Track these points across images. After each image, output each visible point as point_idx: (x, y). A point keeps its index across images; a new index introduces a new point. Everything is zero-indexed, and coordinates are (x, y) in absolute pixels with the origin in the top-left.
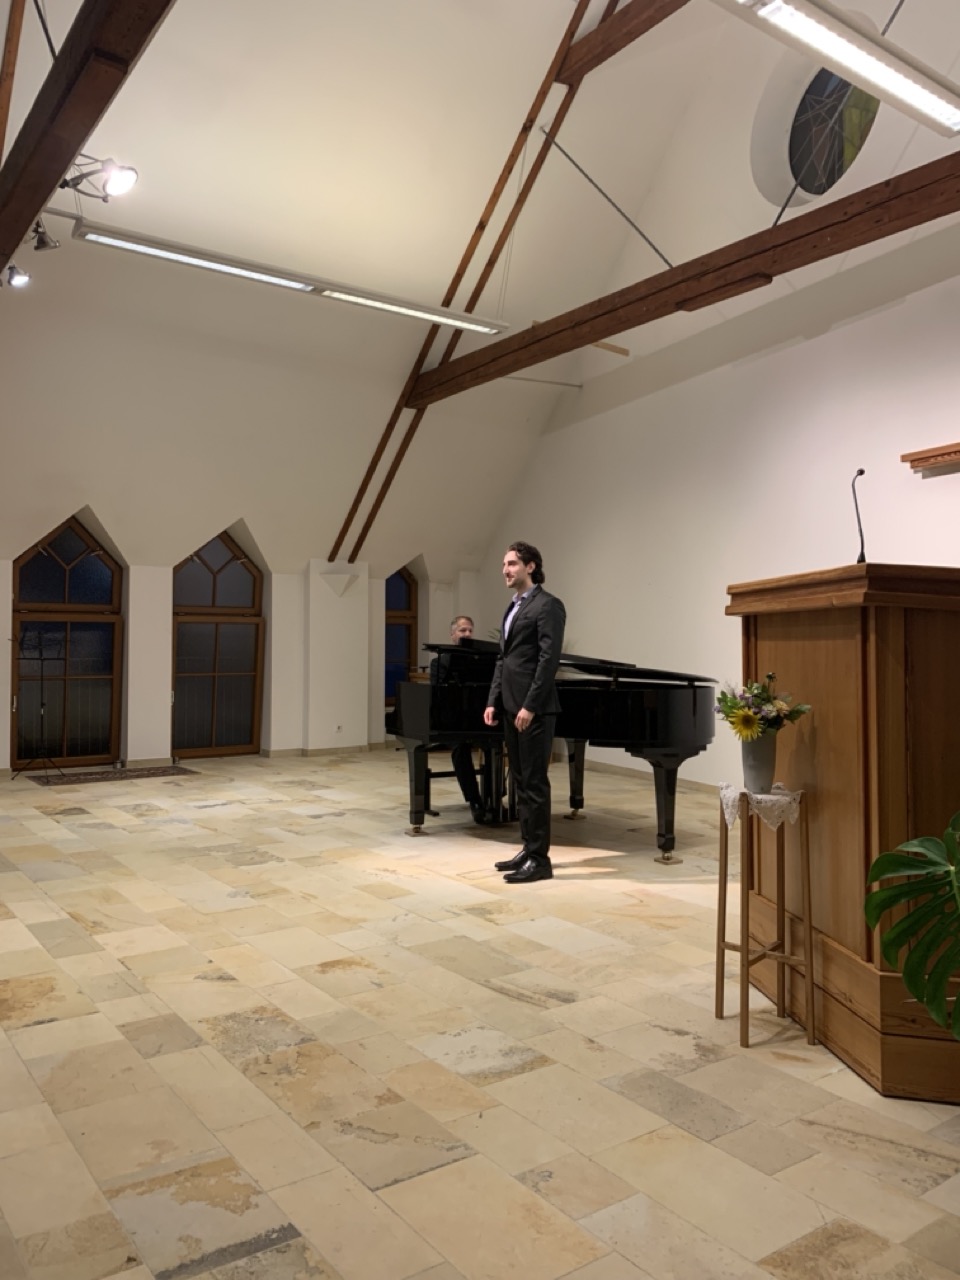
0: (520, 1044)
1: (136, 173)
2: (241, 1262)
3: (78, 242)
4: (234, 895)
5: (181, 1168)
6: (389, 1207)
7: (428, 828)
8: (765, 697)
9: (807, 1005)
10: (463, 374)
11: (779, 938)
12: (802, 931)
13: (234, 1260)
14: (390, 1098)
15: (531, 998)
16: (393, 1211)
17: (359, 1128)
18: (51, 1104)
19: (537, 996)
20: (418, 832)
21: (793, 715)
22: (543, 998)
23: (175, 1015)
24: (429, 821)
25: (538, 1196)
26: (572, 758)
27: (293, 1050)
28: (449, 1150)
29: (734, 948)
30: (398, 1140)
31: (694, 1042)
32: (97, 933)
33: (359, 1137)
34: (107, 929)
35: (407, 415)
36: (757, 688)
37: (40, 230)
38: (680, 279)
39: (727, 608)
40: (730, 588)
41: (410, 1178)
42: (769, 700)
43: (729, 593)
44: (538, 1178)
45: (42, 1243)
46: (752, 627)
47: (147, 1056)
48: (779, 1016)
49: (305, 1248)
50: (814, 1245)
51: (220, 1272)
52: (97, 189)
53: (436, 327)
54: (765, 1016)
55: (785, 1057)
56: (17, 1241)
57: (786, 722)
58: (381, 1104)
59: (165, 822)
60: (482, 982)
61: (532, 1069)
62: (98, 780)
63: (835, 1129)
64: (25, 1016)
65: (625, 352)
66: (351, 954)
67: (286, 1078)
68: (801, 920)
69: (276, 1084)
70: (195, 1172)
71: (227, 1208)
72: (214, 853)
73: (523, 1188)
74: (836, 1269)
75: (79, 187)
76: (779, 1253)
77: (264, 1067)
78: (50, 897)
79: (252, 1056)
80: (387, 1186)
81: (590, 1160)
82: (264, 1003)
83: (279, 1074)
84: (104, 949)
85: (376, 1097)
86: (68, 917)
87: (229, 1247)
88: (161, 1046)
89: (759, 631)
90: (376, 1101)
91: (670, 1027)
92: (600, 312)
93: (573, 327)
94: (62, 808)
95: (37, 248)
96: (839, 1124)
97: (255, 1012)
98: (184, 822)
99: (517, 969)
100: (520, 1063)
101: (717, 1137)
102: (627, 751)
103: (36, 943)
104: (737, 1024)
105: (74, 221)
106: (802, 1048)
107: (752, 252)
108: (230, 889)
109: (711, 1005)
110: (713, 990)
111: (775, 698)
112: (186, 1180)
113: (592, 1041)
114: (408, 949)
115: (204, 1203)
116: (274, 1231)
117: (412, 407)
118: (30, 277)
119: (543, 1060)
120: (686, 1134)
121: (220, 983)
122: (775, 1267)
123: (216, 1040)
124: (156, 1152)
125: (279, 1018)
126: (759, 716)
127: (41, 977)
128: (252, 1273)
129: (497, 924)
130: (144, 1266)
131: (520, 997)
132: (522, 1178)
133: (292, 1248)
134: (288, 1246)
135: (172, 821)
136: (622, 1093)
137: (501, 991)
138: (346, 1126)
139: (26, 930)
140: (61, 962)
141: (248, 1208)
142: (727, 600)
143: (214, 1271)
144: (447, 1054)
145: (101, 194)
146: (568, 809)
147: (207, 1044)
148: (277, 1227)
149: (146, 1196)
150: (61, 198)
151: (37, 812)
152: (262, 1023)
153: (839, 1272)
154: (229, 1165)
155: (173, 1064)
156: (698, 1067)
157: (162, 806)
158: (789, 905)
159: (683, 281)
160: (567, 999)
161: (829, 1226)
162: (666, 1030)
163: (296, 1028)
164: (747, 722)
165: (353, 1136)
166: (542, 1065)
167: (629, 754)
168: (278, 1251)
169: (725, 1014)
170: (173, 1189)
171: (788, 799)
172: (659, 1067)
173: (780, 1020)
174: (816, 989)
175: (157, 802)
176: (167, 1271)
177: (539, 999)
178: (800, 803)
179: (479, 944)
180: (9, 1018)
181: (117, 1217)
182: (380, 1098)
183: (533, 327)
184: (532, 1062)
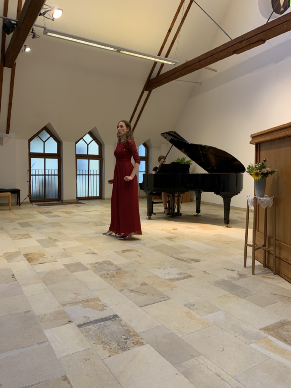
0: (183, 272)
1: (62, 10)
2: (102, 323)
3: (45, 36)
4: (96, 233)
5: (84, 300)
6: (145, 311)
7: (153, 218)
8: (263, 167)
9: (273, 263)
10: (163, 79)
11: (264, 244)
12: (272, 241)
13: (100, 322)
14: (144, 284)
15: (186, 260)
16: (146, 312)
17: (136, 291)
18: (45, 283)
19: (188, 260)
20: (150, 219)
21: (271, 173)
22: (190, 261)
23: (80, 262)
24: (153, 216)
25: (190, 310)
26: (197, 199)
27: (115, 272)
28: (163, 297)
29: (250, 246)
30: (147, 295)
31: (237, 273)
32: (56, 242)
33: (135, 294)
34: (59, 241)
35: (146, 93)
36: (260, 164)
37: (33, 32)
38: (234, 43)
39: (250, 142)
40: (251, 135)
41: (151, 304)
42: (264, 167)
43: (251, 137)
44: (191, 306)
45: (43, 317)
46: (258, 147)
47: (72, 272)
48: (264, 267)
49: (120, 320)
50: (277, 325)
51: (96, 325)
52: (50, 16)
53: (156, 63)
54: (259, 267)
55: (266, 277)
56: (37, 316)
57: (269, 175)
58: (142, 286)
59: (75, 215)
60: (171, 256)
61: (187, 278)
62: (55, 205)
63: (283, 296)
64: (36, 262)
65: (215, 71)
66: (131, 248)
67: (113, 279)
68: (272, 238)
69: (110, 280)
70: (87, 301)
71: (97, 310)
72: (90, 223)
73: (186, 308)
74: (285, 332)
75: (45, 15)
76: (266, 327)
77: (107, 276)
78: (42, 233)
79: (103, 273)
80: (144, 306)
81: (206, 302)
82: (106, 260)
83: (111, 277)
84: (58, 246)
85: (140, 284)
86: (48, 238)
87: (98, 319)
88: (76, 270)
89: (261, 148)
90: (140, 285)
91: (230, 269)
92: (208, 56)
93: (199, 62)
94: (45, 212)
95: (32, 38)
96: (284, 295)
97: (103, 262)
98: (81, 215)
99: (181, 253)
100: (183, 277)
101: (245, 297)
102: (215, 193)
103: (39, 244)
104: (251, 269)
105: (44, 29)
106: (272, 275)
107: (259, 32)
108: (95, 232)
109: (243, 264)
110: (243, 260)
111: (266, 167)
112: (85, 302)
113: (205, 272)
114: (148, 247)
115: (90, 308)
116: (111, 316)
117: (147, 91)
118: (31, 48)
119: (190, 276)
120: (236, 296)
121: (93, 255)
122: (265, 331)
123: (92, 269)
124: (76, 296)
125: (110, 264)
126: (261, 172)
127: (41, 252)
128: (105, 326)
129: (175, 242)
130: (73, 323)
131: (182, 260)
132: (185, 305)
133: (117, 320)
134: (116, 320)
135: (77, 215)
136: (215, 285)
137: (177, 258)
138: (132, 291)
139: (36, 241)
140: (47, 249)
141: (103, 310)
142: (251, 139)
143: (94, 325)
144: (161, 274)
145: (52, 18)
146: (196, 214)
147: (89, 270)
148: (112, 315)
149: (73, 306)
150: (39, 20)
151: (38, 213)
152: (106, 265)
153: (286, 333)
154: (97, 299)
155: (80, 274)
156: (239, 279)
157: (74, 211)
158: (268, 234)
159: (235, 44)
160: (197, 261)
161: (282, 321)
162: (228, 270)
163: (116, 266)
164: (257, 174)
165: (134, 293)
166: (190, 277)
167: (216, 194)
168: (113, 321)
169: (247, 266)
170: (81, 305)
171: (269, 199)
172: (227, 279)
173: (264, 268)
174: (276, 258)
175: (72, 210)
176: (80, 324)
177: (188, 261)
178: (273, 200)
179: (169, 246)
180: (32, 262)
181: (65, 311)
182: (141, 284)
183: (186, 63)
184: (187, 276)
